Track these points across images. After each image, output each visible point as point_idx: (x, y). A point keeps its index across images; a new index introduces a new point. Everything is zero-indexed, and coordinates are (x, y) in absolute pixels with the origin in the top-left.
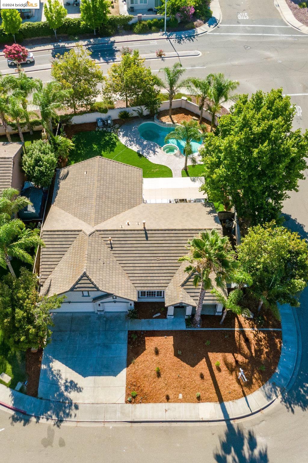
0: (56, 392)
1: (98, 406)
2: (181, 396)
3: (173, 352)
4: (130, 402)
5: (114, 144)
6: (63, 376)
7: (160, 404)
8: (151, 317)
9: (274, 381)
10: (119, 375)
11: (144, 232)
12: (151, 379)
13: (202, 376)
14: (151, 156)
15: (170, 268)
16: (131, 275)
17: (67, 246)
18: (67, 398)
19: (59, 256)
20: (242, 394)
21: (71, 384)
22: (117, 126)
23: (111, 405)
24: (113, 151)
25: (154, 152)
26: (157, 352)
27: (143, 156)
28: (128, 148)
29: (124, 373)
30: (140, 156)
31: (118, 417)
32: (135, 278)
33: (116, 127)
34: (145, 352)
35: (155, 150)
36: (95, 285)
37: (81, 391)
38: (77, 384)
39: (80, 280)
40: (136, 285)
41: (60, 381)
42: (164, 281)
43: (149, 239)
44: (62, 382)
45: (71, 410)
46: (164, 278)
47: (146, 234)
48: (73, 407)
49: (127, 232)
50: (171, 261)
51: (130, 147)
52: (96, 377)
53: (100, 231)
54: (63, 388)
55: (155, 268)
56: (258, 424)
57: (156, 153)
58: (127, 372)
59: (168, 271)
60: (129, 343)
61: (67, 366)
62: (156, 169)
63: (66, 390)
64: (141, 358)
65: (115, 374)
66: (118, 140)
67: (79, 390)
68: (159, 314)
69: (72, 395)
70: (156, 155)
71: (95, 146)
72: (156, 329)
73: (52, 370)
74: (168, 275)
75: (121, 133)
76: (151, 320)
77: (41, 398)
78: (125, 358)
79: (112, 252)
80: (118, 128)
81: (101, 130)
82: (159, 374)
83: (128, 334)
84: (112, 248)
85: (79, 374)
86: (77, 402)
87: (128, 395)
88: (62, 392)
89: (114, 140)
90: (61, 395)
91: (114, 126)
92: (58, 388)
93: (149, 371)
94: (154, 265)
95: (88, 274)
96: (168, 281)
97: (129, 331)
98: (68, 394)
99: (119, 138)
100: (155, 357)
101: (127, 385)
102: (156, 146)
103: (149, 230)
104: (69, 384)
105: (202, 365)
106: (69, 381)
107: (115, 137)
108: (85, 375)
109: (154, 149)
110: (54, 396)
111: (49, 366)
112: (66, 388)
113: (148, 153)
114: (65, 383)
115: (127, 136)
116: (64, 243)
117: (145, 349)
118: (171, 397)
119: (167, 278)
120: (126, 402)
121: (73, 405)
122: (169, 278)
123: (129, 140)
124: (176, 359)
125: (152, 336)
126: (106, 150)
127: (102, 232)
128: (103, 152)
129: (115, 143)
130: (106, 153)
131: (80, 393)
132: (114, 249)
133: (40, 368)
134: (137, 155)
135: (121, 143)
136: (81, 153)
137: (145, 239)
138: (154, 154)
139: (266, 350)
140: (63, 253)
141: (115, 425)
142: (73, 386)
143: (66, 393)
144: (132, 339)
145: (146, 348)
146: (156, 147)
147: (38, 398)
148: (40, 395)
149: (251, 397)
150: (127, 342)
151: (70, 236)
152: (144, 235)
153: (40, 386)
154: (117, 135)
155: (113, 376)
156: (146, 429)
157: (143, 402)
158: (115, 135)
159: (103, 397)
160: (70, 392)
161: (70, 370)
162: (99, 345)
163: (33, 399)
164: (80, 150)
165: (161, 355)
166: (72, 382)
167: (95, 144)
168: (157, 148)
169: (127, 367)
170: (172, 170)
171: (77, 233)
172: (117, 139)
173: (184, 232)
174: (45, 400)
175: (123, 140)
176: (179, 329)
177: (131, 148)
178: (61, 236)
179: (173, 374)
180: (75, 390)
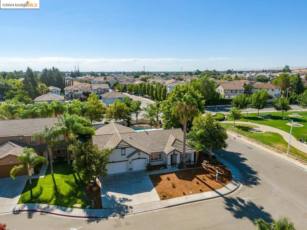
1: (144, 204)
2: (191, 192)
3: (178, 178)
4: (163, 199)
6: (117, 197)
7: (181, 197)
8: (159, 169)
9: (235, 180)
10: (152, 191)
12: (171, 189)
13: (198, 183)
15: (163, 143)
16: (144, 147)
17: (107, 140)
20: (222, 186)
23: (153, 203)
26: (169, 179)
29: (154, 190)
31: (159, 206)
32: (147, 148)
36: (129, 144)
38: (127, 199)
39: (120, 143)
41: (116, 199)
43: (149, 134)
45: (128, 210)
48: (129, 208)
50: (162, 141)
52: (138, 194)
54: (119, 202)
55: (155, 144)
56: (238, 194)
58: (156, 189)
61: (118, 193)
64: (161, 183)
67: (130, 200)
68: (163, 168)
69: (126, 203)
72: (164, 172)
73: (109, 196)
77: (106, 209)
78: (152, 184)
82: (174, 187)
83: (150, 177)
84: (131, 139)
85: (127, 194)
86: (131, 205)
87: (160, 197)
90: (119, 204)
92: (116, 203)
93: (168, 187)
94: (155, 142)
95: (124, 140)
97: (149, 175)
100: (169, 181)
101: (158, 193)
105: (195, 180)
106: (122, 198)
108: (131, 194)
110: (114, 206)
111: (106, 195)
112: (121, 201)
114: (119, 200)
116: (105, 139)
117: (162, 180)
118: (186, 193)
120: (161, 200)
121: (129, 207)
122: (164, 146)
124: (180, 180)
125: (163, 175)
131: (131, 202)
133: (101, 197)
137: (147, 134)
141: (159, 210)
142: (125, 200)
143: (122, 204)
144: (153, 177)
147: (103, 209)
148: (104, 207)
149: (227, 186)
150: (150, 179)
151: (108, 136)
153: (103, 204)
156: (178, 208)
157: (171, 198)
159: (146, 200)
160: (124, 203)
162: (134, 182)
163: (100, 210)
165: (171, 180)
166: (124, 198)
169: (155, 187)
171: (112, 135)
174: (108, 209)
176: (176, 171)
180: (127, 201)
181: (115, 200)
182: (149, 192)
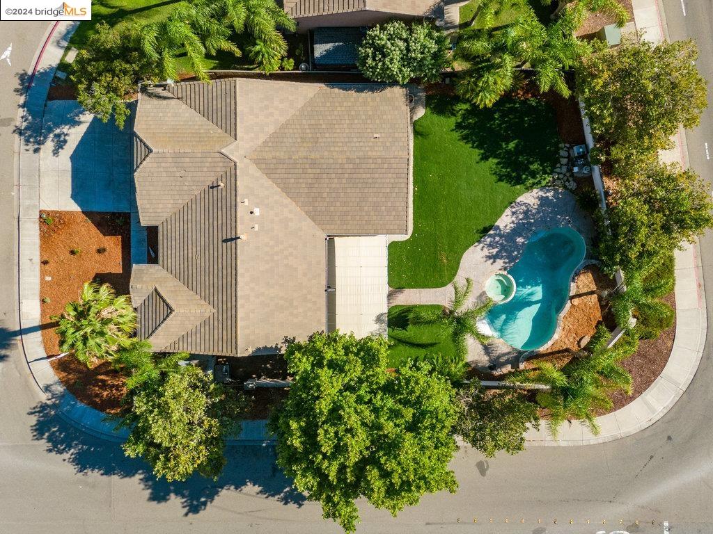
0: (54, 123)
1: (37, 177)
2: (48, 279)
3: (101, 272)
5: (519, 181)
6: (73, 130)
7: (38, 253)
9: (66, 397)
10: (73, 201)
11: (234, 237)
12: (68, 242)
14: (482, 250)
15: (186, 273)
16: (177, 216)
17: (215, 120)
18: (46, 138)
19: (202, 108)
20: (50, 354)
21: (62, 141)
22: (573, 185)
23: (37, 193)
24: (500, 180)
25: (494, 258)
26: (101, 251)
27: (485, 236)
28: (506, 207)
29: (74, 207)
30: (485, 231)
31: (25, 202)
32: (173, 222)
33: (567, 184)
34: (101, 235)
35: (500, 259)
37: (54, 154)
38: (62, 148)
39: (144, 145)
40: (165, 224)
41: (67, 127)
42: (169, 265)
43: (224, 244)
44: (65, 129)
45: (33, 144)
46: (174, 264)
47: (231, 240)
48: (36, 146)
49: (233, 210)
50: (194, 275)
51: (508, 211)
52: (70, 173)
53: (235, 169)
54: (58, 131)
55: (186, 252)
56: (16, 368)
57: (492, 260)
58: (77, 212)
59: (182, 270)
60: (114, 214)
61: (85, 134)
62: (447, 259)
63: (56, 136)
64: (94, 230)
65: (74, 196)
66: (528, 189)
67: (56, 153)
69: (50, 144)
70: (485, 259)
71: (512, 145)
72: (133, 250)
73: (81, 115)
74: (178, 271)
75: (550, 194)
76: (145, 244)
77: (45, 106)
78: (94, 210)
79: (207, 189)
80: (565, 187)
81: (563, 153)
82: (72, 252)
83: (125, 214)
84: (212, 188)
85: (74, 151)
86: (43, 151)
87: (48, 213)
88: (53, 131)
89: (531, 181)
90: (50, 130)
91: (571, 179)
92: (57, 125)
93: (77, 240)
94: (190, 251)
95: (151, 155)
96: (169, 269)
97: (130, 213)
98: (51, 139)
99: (535, 191)
100: (95, 247)
101: (60, 213)
102: (509, 262)
103: (236, 244)
104: (62, 139)
106: (67, 138)
107: (539, 182)
108: (72, 158)
109: (502, 257)
110: (48, 122)
111: (85, 110)
112: (58, 136)
113: (491, 246)
114: (63, 133)
115: (541, 205)
116: (219, 114)
117: (105, 235)
118: (47, 267)
119: (173, 268)
120: (41, 212)
121: (39, 146)
122: (174, 272)
123: (528, 210)
124: (92, 276)
125: (122, 245)
126: (502, 168)
127: (233, 172)
128: (496, 161)
129: (523, 183)
130: (494, 166)
131: (52, 154)
132: (211, 190)
134: (487, 224)
135: (519, 195)
136: (494, 119)
137: (224, 238)
138: (487, 257)
139: (105, 394)
140: (206, 114)
141: (16, 198)
142: (60, 144)
143: (51, 135)
144: (118, 218)
145: (107, 237)
146: (507, 261)
147: (46, 101)
148: (49, 103)
149: (46, 364)
150: (115, 211)
151: (228, 122)
152: (229, 237)
153: (61, 102)
154: (546, 186)
155: (72, 195)
156: (11, 234)
157: (40, 232)
158: (544, 183)
159: (47, 182)
160: (53, 141)
161: (79, 139)
162: (112, 174)
163: (45, 96)
164: (500, 116)
165: (97, 256)
166: (65, 141)
167: (517, 145)
168: (504, 262)
169: (83, 212)
170: (444, 288)
171: (233, 133)
172: (531, 187)
173: (234, 299)
174: (44, 110)
175: (530, 198)
177: (505, 214)
178: (228, 109)
179: (74, 271)
180: (55, 147)
181: (66, 124)
182: (70, 196)
